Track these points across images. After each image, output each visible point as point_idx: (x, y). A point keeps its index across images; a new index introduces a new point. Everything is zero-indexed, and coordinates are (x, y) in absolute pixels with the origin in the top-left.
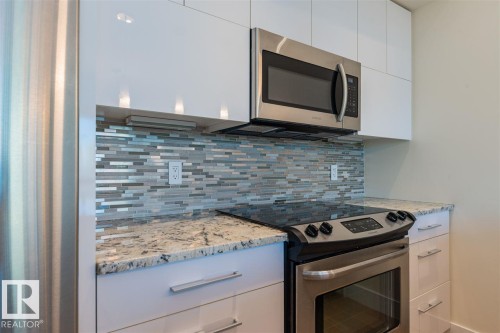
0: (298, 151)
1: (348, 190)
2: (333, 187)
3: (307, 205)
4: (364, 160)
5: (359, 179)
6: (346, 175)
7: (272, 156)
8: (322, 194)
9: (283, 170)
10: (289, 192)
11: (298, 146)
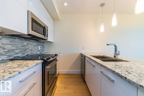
0: (31, 43)
1: (42, 51)
2: (39, 51)
3: (34, 55)
4: (44, 45)
5: (44, 49)
6: (41, 48)
7: (25, 44)
8: (37, 52)
9: (28, 47)
10: (30, 52)
11: (32, 41)
